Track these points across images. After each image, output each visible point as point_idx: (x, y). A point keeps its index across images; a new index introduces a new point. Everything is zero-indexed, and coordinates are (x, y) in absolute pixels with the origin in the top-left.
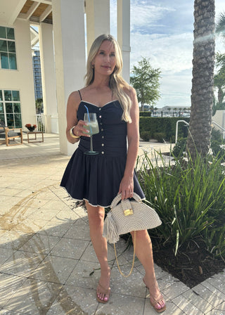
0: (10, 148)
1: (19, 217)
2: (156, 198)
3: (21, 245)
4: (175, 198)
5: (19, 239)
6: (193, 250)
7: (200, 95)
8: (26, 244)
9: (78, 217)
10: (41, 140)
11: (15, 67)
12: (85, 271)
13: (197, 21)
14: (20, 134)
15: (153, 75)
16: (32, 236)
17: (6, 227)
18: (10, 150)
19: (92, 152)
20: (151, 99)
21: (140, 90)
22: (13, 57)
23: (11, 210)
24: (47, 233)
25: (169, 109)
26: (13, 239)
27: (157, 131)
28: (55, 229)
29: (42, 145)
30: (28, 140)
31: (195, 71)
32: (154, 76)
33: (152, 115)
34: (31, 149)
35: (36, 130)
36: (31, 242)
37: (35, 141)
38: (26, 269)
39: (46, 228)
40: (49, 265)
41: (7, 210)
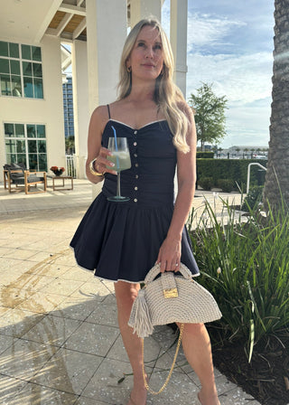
0: (29, 196)
1: (29, 290)
2: (219, 270)
3: (25, 331)
4: (248, 271)
5: (24, 322)
6: (275, 351)
7: (282, 125)
8: (33, 330)
9: (109, 293)
10: (70, 187)
11: (41, 96)
12: (112, 376)
13: (279, 24)
14: (42, 179)
15: (217, 105)
16: (42, 318)
17: (10, 302)
18: (29, 199)
19: (119, 197)
20: (214, 136)
21: (200, 125)
22: (39, 83)
23: (19, 279)
24: (63, 314)
25: (238, 150)
26: (16, 322)
27: (222, 178)
28: (75, 309)
29: (70, 193)
30: (53, 187)
31: (275, 92)
32: (219, 106)
33: (215, 157)
34: (56, 199)
35: (65, 174)
36: (40, 326)
37: (62, 189)
38: (28, 368)
39: (63, 306)
40: (61, 363)
41: (14, 278)
